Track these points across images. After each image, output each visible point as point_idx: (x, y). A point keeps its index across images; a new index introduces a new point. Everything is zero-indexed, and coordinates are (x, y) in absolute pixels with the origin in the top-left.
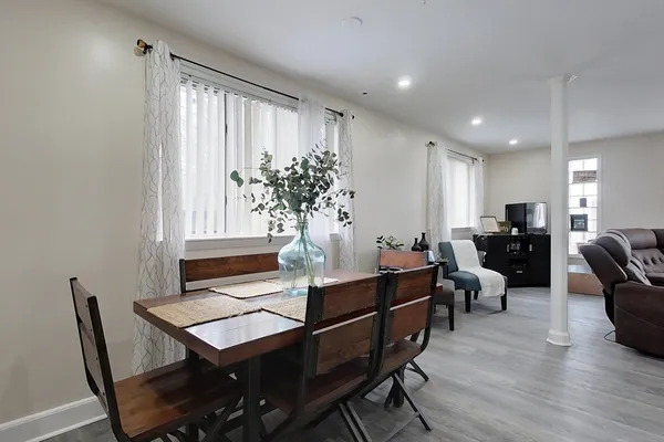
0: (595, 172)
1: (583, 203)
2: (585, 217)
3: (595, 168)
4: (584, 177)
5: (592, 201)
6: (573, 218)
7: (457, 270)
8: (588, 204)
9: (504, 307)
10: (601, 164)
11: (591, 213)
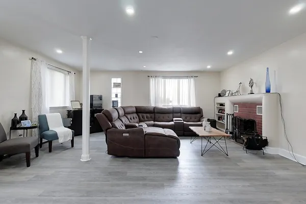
0: (120, 84)
1: (116, 96)
2: (117, 102)
3: (120, 82)
4: (117, 85)
5: (119, 95)
6: (113, 102)
7: (48, 130)
8: (118, 96)
9: (73, 146)
10: (122, 81)
11: (119, 100)
